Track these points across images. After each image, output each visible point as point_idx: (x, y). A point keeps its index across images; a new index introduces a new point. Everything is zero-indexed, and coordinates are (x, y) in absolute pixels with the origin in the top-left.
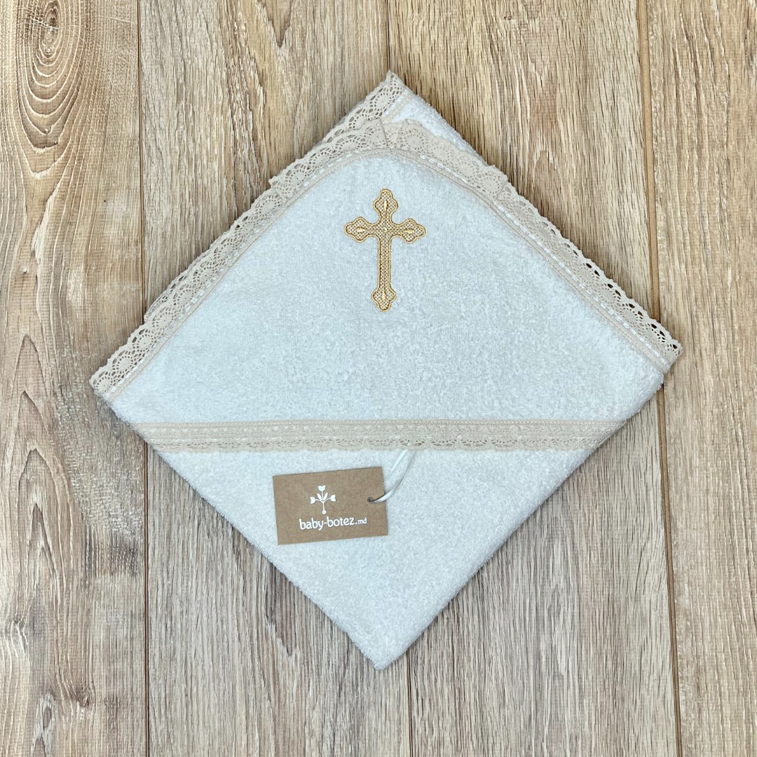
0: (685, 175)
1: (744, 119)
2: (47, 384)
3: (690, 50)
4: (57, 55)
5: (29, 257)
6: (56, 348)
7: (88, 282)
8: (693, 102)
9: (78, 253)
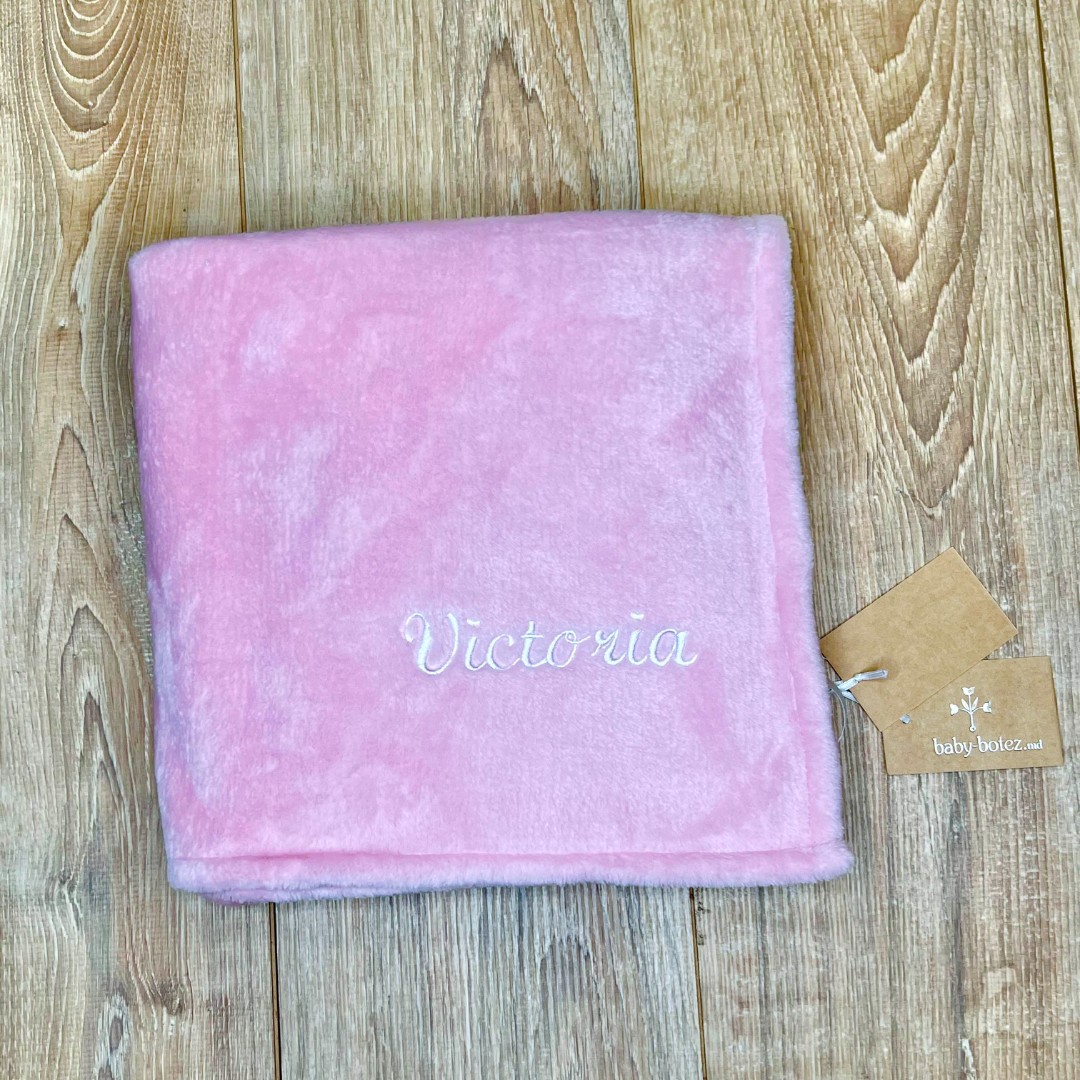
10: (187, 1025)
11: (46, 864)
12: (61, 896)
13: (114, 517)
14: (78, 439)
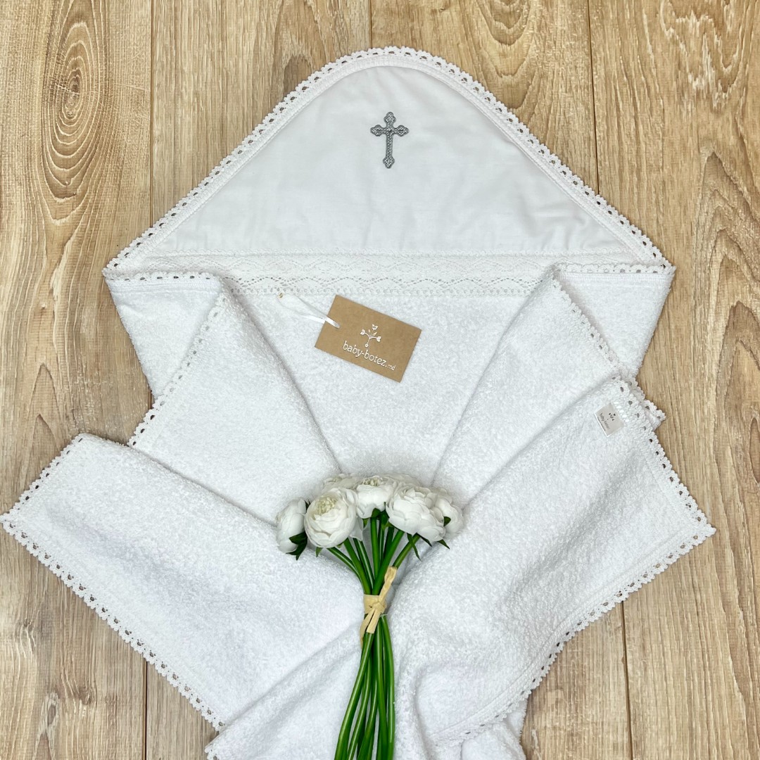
0: (626, 195)
1: (677, 147)
2: (61, 408)
3: (629, 87)
4: (78, 117)
5: (48, 294)
6: (70, 376)
7: (100, 317)
8: (633, 132)
9: (92, 291)
10: (93, 711)
11: (16, 615)
12: (24, 634)
13: (67, 417)
14: (49, 372)
